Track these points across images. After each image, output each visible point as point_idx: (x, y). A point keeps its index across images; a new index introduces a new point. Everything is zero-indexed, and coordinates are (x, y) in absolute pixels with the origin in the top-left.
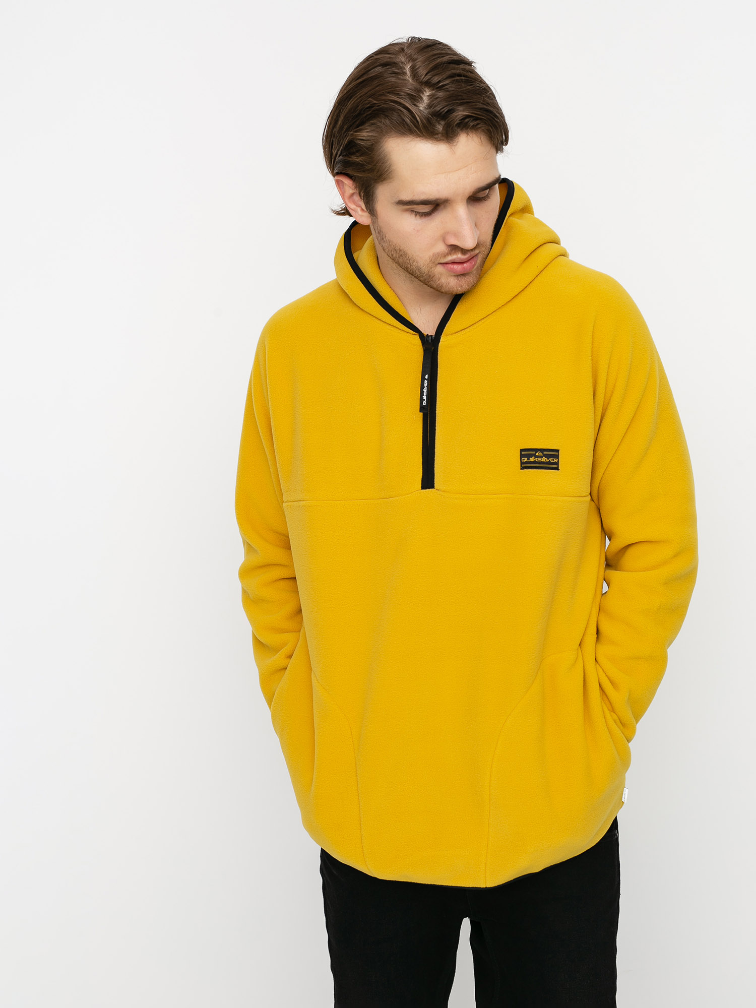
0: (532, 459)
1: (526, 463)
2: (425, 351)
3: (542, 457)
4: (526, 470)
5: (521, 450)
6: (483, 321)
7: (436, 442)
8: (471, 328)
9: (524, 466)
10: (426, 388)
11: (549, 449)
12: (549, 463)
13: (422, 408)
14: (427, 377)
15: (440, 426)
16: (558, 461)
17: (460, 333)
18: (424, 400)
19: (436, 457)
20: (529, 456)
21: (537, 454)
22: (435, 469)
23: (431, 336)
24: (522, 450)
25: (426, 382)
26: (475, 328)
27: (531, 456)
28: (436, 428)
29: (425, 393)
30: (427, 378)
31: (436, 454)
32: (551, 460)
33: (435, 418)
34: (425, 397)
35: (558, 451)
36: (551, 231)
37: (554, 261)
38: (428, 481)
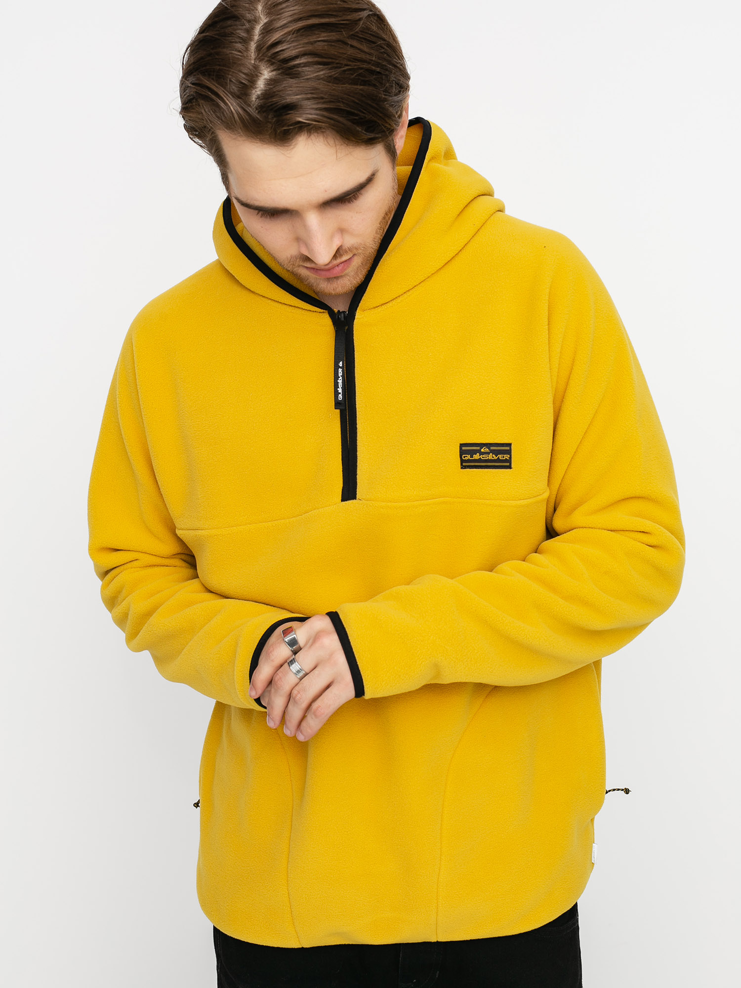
0: (477, 457)
1: (469, 461)
2: (336, 332)
3: (488, 453)
4: (468, 470)
5: (460, 444)
6: (408, 294)
7: (358, 444)
8: (394, 302)
9: (465, 464)
10: (341, 378)
11: (498, 444)
12: (498, 460)
13: (338, 404)
14: (341, 364)
15: (362, 424)
16: (510, 458)
17: (380, 309)
18: (340, 393)
19: (358, 462)
20: (472, 453)
21: (482, 450)
22: (357, 476)
23: (344, 312)
24: (462, 445)
25: (340, 370)
26: (399, 302)
27: (475, 452)
28: (358, 426)
29: (340, 385)
30: (341, 366)
31: (358, 458)
32: (500, 456)
33: (356, 414)
34: (340, 390)
35: (509, 445)
36: (484, 181)
37: (492, 217)
38: (349, 492)
